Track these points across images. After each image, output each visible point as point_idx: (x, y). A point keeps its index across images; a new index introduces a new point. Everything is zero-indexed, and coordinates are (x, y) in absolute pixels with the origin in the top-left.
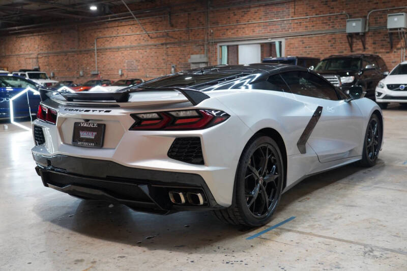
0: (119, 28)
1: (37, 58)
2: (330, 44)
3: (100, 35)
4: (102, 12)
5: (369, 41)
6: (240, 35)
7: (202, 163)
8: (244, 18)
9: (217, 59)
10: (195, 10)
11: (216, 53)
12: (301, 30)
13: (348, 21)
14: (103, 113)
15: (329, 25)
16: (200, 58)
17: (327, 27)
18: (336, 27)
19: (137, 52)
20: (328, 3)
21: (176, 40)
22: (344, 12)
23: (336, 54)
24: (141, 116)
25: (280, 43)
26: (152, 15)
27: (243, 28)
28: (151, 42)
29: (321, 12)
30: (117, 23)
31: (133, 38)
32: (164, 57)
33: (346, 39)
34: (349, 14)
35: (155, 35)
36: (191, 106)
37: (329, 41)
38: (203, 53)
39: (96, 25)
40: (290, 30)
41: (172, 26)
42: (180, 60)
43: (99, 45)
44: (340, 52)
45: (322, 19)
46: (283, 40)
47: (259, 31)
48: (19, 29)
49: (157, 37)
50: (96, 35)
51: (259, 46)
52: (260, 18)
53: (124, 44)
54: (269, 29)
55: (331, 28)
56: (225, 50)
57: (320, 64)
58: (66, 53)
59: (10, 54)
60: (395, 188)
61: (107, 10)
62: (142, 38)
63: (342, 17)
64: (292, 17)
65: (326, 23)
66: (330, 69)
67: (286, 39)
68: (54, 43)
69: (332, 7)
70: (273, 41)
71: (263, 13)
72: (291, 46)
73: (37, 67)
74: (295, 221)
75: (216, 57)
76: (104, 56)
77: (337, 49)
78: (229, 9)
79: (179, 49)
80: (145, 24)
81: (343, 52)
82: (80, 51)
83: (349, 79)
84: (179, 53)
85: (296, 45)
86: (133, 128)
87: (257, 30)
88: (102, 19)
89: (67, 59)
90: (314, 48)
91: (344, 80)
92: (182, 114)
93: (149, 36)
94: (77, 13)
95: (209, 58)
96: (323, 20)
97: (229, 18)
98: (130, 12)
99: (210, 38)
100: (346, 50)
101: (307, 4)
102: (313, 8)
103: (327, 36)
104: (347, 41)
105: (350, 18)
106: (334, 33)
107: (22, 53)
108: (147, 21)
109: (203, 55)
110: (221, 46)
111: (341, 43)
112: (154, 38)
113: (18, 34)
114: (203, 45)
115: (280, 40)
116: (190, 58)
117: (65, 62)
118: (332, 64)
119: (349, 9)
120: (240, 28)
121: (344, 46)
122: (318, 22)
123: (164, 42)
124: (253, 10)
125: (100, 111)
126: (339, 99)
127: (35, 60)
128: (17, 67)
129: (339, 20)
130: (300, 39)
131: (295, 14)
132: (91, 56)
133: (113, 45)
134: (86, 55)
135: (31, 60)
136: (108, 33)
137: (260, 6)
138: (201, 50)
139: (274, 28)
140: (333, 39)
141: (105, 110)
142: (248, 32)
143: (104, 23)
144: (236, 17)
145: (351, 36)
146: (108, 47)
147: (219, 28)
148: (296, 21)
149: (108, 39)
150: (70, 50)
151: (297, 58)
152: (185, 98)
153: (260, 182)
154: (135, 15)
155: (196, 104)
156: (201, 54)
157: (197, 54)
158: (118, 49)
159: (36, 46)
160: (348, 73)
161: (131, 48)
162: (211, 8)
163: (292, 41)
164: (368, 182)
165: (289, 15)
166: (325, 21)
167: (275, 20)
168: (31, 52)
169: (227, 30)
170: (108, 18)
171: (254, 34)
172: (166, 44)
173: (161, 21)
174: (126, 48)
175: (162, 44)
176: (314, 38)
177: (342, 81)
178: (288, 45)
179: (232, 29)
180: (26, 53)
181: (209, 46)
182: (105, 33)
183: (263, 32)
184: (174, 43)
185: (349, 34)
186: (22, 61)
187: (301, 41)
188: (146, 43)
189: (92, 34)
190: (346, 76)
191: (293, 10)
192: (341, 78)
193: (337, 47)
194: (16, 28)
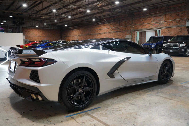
0: (103, 26)
1: (78, 37)
2: (179, 31)
3: (97, 29)
4: (96, 21)
6: (144, 28)
7: (39, 82)
8: (146, 22)
9: (135, 37)
10: (128, 19)
11: (135, 34)
12: (168, 26)
13: (187, 22)
14: (13, 58)
15: (179, 23)
16: (129, 36)
17: (178, 24)
18: (182, 24)
19: (108, 34)
20: (179, 15)
21: (121, 30)
22: (186, 18)
23: (182, 35)
25: (159, 31)
26: (113, 22)
27: (145, 25)
28: (113, 31)
29: (176, 18)
30: (102, 25)
31: (107, 30)
32: (117, 36)
33: (186, 29)
34: (188, 19)
35: (114, 29)
36: (37, 56)
37: (179, 30)
38: (130, 35)
39: (96, 25)
40: (163, 26)
41: (120, 25)
42: (122, 37)
43: (96, 32)
44: (183, 34)
45: (176, 21)
47: (151, 26)
48: (73, 28)
49: (115, 29)
50: (95, 29)
51: (154, 32)
52: (152, 22)
53: (104, 32)
54: (155, 26)
55: (180, 25)
57: (173, 38)
58: (86, 35)
59: (70, 35)
61: (99, 20)
62: (110, 30)
63: (185, 20)
64: (164, 21)
65: (178, 23)
66: (177, 40)
67: (162, 29)
68: (83, 32)
69: (181, 16)
70: (156, 30)
71: (153, 20)
72: (164, 32)
73: (78, 40)
75: (135, 36)
76: (97, 36)
77: (182, 33)
78: (140, 19)
79: (122, 33)
80: (111, 25)
81: (185, 34)
82: (91, 34)
83: (184, 45)
84: (122, 35)
85: (166, 31)
86: (20, 65)
87: (150, 26)
88: (98, 23)
89: (86, 37)
90: (172, 32)
91: (181, 45)
93: (112, 29)
94: (89, 22)
95: (132, 36)
96: (177, 22)
97: (140, 22)
98: (106, 21)
99: (133, 29)
100: (186, 33)
101: (170, 16)
102: (173, 17)
103: (178, 28)
104: (187, 30)
106: (181, 27)
107: (74, 35)
108: (112, 24)
109: (130, 36)
110: (137, 32)
111: (184, 30)
112: (114, 30)
113: (73, 29)
114: (130, 32)
115: (159, 30)
116: (125, 36)
117: (86, 38)
118: (178, 39)
119: (188, 17)
120: (144, 25)
121: (185, 32)
122: (175, 22)
123: (117, 31)
124: (149, 19)
126: (146, 54)
127: (77, 37)
128: (72, 40)
129: (183, 21)
130: (167, 29)
131: (165, 20)
132: (94, 36)
133: (100, 32)
134: (92, 36)
135: (76, 37)
136: (99, 28)
137: (152, 17)
138: (130, 33)
139: (157, 25)
140: (181, 29)
142: (147, 27)
143: (98, 25)
144: (143, 21)
146: (99, 33)
147: (136, 26)
148: (166, 22)
149: (99, 30)
150: (87, 34)
151: (164, 36)
153: (80, 91)
154: (107, 22)
155: (39, 56)
156: (129, 35)
157: (128, 35)
158: (102, 33)
159: (78, 33)
160: (183, 42)
161: (106, 33)
162: (134, 19)
163: (164, 30)
165: (163, 20)
166: (178, 22)
167: (157, 22)
168: (76, 35)
169: (139, 26)
170: (99, 23)
171: (149, 28)
172: (118, 32)
173: (116, 24)
174: (104, 33)
175: (116, 32)
176: (173, 29)
177: (180, 45)
178: (162, 31)
179: (141, 26)
180: (75, 35)
181: (132, 32)
182: (98, 28)
183: (153, 26)
184: (120, 31)
185: (187, 26)
186: (74, 38)
187: (167, 30)
188: (111, 32)
189: (94, 29)
190: (182, 43)
191: (165, 18)
192: (180, 44)
193: (182, 32)
194: (72, 27)
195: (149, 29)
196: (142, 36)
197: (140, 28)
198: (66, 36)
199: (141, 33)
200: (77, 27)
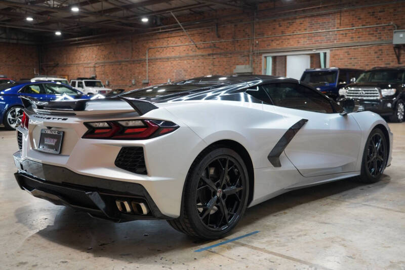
0: (169, 39)
1: (95, 67)
2: (376, 55)
3: (151, 45)
4: (152, 24)
6: (285, 46)
7: (145, 173)
8: (290, 29)
9: (261, 69)
10: (241, 21)
11: (260, 63)
12: (347, 41)
13: (395, 32)
14: (60, 121)
15: (376, 36)
16: (245, 68)
17: (373, 38)
18: (383, 37)
19: (185, 62)
20: (375, 14)
21: (222, 51)
22: (392, 23)
23: (383, 66)
24: (94, 125)
25: (325, 54)
26: (200, 27)
27: (288, 39)
28: (199, 53)
29: (367, 23)
30: (167, 34)
31: (181, 49)
32: (210, 68)
33: (393, 50)
34: (396, 25)
35: (203, 46)
36: (137, 116)
37: (376, 53)
38: (249, 64)
39: (148, 36)
40: (335, 41)
41: (219, 37)
42: (226, 70)
43: (150, 55)
44: (387, 64)
45: (368, 30)
46: (328, 52)
47: (304, 42)
48: (79, 40)
49: (204, 48)
50: (147, 46)
51: (309, 57)
52: (306, 29)
53: (173, 55)
54: (313, 40)
55: (377, 40)
56: (270, 60)
57: (362, 76)
58: (120, 63)
59: (71, 63)
60: (383, 207)
61: (159, 22)
62: (190, 48)
63: (390, 28)
64: (338, 28)
65: (373, 34)
66: (373, 81)
67: (331, 50)
68: (110, 53)
69: (379, 18)
70: (318, 52)
71: (308, 25)
72: (336, 57)
73: (94, 76)
74: (256, 235)
75: (261, 67)
76: (154, 66)
77: (383, 60)
78: (275, 21)
79: (225, 60)
80: (193, 35)
81: (389, 64)
82: (134, 61)
83: (390, 92)
84: (225, 63)
85: (341, 56)
86: (86, 136)
87: (302, 41)
88: (155, 30)
89: (121, 69)
90: (359, 59)
91: (385, 92)
92: (131, 124)
93: (196, 46)
94: (131, 25)
95: (254, 68)
96: (370, 31)
97: (274, 29)
98: (179, 24)
99: (255, 48)
100: (392, 61)
101: (353, 15)
102: (360, 19)
103: (374, 48)
104: (394, 53)
105: (398, 29)
106: (380, 45)
107: (81, 62)
108: (195, 32)
109: (247, 66)
110: (266, 57)
111: (388, 54)
112: (202, 49)
113: (79, 45)
114: (248, 56)
115: (325, 51)
116: (235, 68)
117: (119, 71)
118: (375, 76)
119: (397, 20)
120: (285, 39)
121: (391, 58)
122: (364, 33)
123: (211, 52)
124: (298, 21)
125: (59, 119)
126: (334, 112)
127: (92, 69)
128: (76, 76)
129: (386, 31)
130: (346, 50)
131: (340, 25)
132: (143, 66)
133: (163, 55)
134: (138, 65)
135: (89, 69)
136: (159, 44)
137: (305, 17)
138: (246, 60)
139: (319, 39)
140: (380, 50)
141: (63, 118)
142: (293, 43)
143: (155, 34)
144: (281, 28)
145: (398, 47)
146: (159, 57)
147: (265, 39)
148: (341, 32)
149: (159, 49)
150: (123, 59)
151: (340, 69)
152: (132, 109)
153: (218, 194)
154: (183, 26)
155: (142, 115)
156: (246, 64)
157: (243, 64)
158: (168, 59)
159: (94, 56)
160: (390, 86)
161: (180, 58)
162: (257, 20)
163: (338, 52)
164: (360, 199)
165: (334, 26)
166: (371, 32)
167: (320, 31)
168: (89, 62)
169: (272, 41)
170: (158, 29)
171: (299, 45)
172: (213, 54)
173: (208, 32)
174: (175, 58)
175: (209, 55)
176: (360, 49)
177: (383, 93)
178: (333, 57)
179: (277, 40)
180: (85, 62)
181: (255, 55)
182: (156, 44)
183: (308, 43)
184: (221, 54)
185: (397, 45)
186: (81, 69)
187: (346, 52)
188: (194, 54)
189: (144, 45)
190: (388, 88)
191: (339, 21)
192: (382, 90)
193: (383, 59)
194: (77, 39)
195: (296, 51)
196: (278, 68)
197: (274, 45)
198: (57, 65)
199: (274, 58)
200: (93, 38)
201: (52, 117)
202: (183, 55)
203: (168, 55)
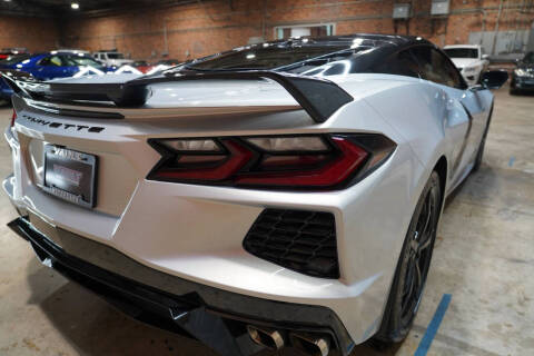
0: (185, 11)
1: (115, 40)
3: (169, 19)
5: (413, 26)
6: (295, 19)
11: (273, 35)
12: (351, 15)
13: (395, 7)
14: (85, 134)
15: (377, 10)
17: (375, 13)
19: (202, 34)
21: (237, 24)
24: (175, 145)
25: (331, 27)
27: (298, 12)
28: (214, 25)
30: (183, 7)
31: (197, 21)
32: (226, 40)
36: (308, 124)
37: (376, 26)
38: (261, 36)
40: (341, 15)
41: (233, 10)
43: (168, 28)
46: (334, 25)
47: (312, 15)
48: (96, 13)
49: (220, 21)
50: (165, 19)
51: (309, 30)
53: (190, 27)
54: (321, 14)
55: (378, 14)
56: (281, 32)
58: (139, 35)
59: (92, 36)
62: (206, 21)
64: (344, 2)
65: (375, 8)
67: (337, 23)
68: (128, 25)
70: (325, 25)
72: (342, 30)
73: (115, 48)
79: (240, 32)
80: (207, 8)
82: (152, 33)
84: (239, 35)
86: (155, 174)
89: (141, 42)
92: (279, 144)
93: (212, 19)
99: (267, 21)
103: (375, 21)
104: (392, 26)
105: (397, 4)
106: (380, 18)
107: (101, 35)
108: (210, 5)
110: (277, 29)
112: (217, 21)
113: (97, 18)
114: (261, 29)
115: (331, 24)
116: (249, 40)
120: (295, 12)
121: (389, 31)
123: (225, 24)
125: (80, 128)
127: (113, 42)
128: (98, 48)
129: (386, 6)
132: (161, 38)
133: (180, 28)
134: (156, 37)
135: (109, 42)
136: (176, 17)
138: (259, 32)
139: (326, 12)
140: (380, 24)
141: (91, 125)
145: (397, 21)
146: (176, 29)
147: (276, 12)
148: (347, 6)
149: (176, 22)
150: (142, 32)
152: (290, 101)
155: (322, 120)
157: (255, 36)
158: (185, 31)
159: (114, 29)
161: (196, 30)
168: (109, 34)
169: (284, 13)
171: (307, 18)
172: (227, 27)
173: (223, 6)
174: (191, 31)
175: (224, 27)
178: (338, 29)
179: (288, 13)
180: (106, 35)
181: (266, 29)
182: (173, 17)
184: (234, 26)
185: (395, 19)
186: (102, 43)
188: (209, 26)
189: (162, 18)
193: (383, 32)
197: (285, 17)
198: (78, 38)
199: (285, 30)
201: (64, 121)
202: (199, 27)
203: (186, 28)
